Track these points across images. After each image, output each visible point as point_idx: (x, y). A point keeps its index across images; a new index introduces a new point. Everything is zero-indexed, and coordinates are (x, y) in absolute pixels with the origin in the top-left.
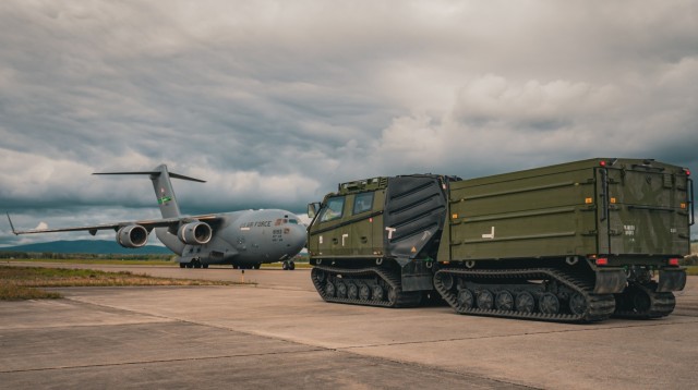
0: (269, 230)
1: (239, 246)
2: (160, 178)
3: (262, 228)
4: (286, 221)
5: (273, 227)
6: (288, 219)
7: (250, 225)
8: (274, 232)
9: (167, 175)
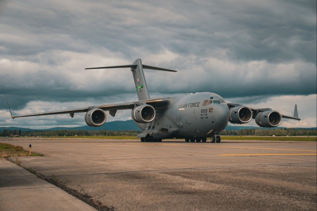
0: (198, 110)
1: (178, 123)
2: (137, 70)
3: (194, 108)
4: (211, 102)
5: (201, 107)
6: (213, 100)
7: (185, 106)
8: (202, 111)
9: (141, 67)
